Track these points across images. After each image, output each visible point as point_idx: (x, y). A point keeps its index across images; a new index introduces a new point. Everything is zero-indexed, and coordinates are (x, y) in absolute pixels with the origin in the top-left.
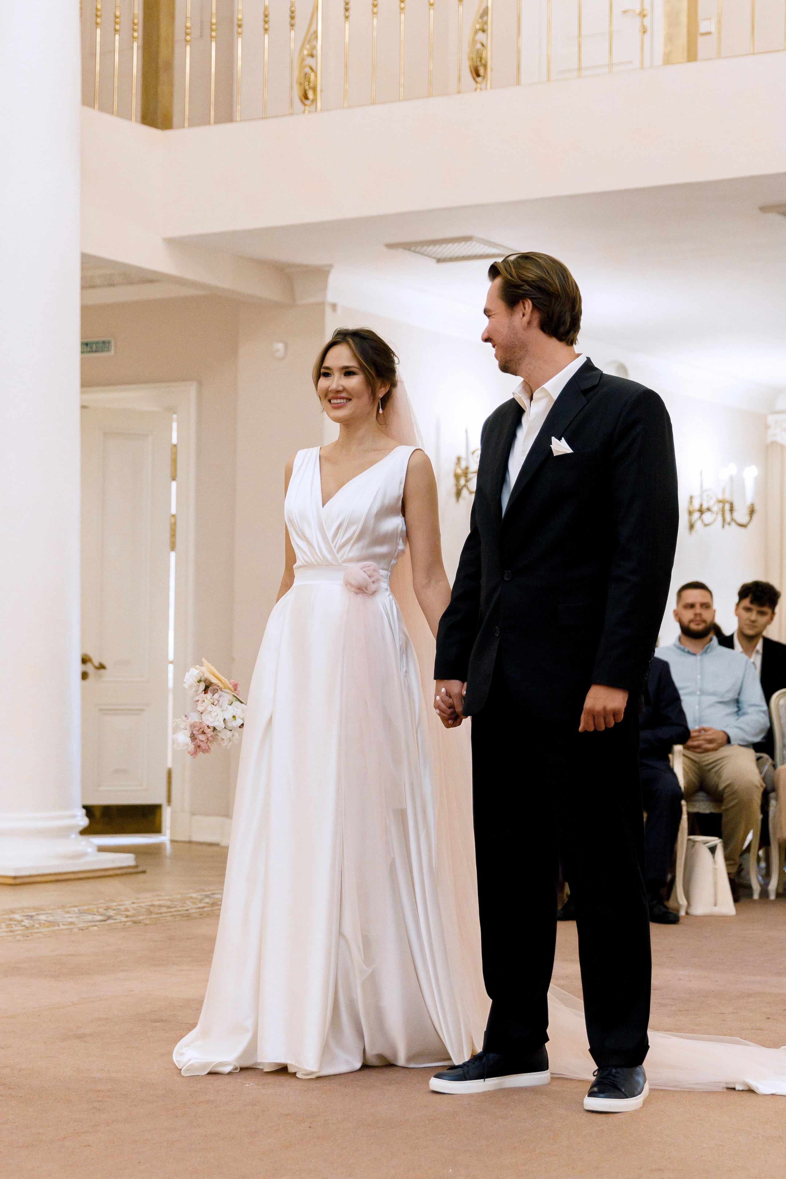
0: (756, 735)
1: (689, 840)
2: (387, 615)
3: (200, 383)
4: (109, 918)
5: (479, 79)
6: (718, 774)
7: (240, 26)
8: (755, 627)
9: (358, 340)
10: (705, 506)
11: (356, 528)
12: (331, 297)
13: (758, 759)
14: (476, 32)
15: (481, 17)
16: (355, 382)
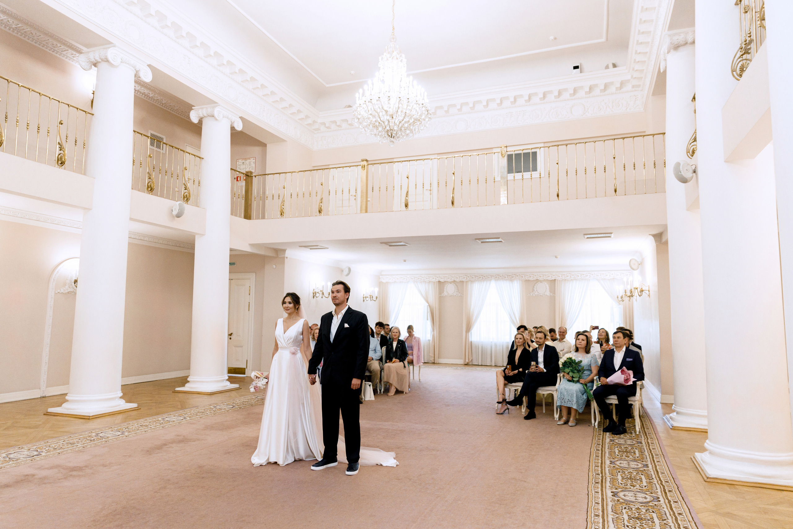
0: (379, 357)
1: (365, 383)
2: (299, 358)
3: (256, 273)
4: (234, 406)
5: (320, 213)
6: (371, 367)
7: (267, 198)
8: (379, 332)
9: (292, 296)
10: (367, 296)
11: (292, 340)
12: (286, 256)
13: (379, 363)
14: (320, 203)
15: (321, 200)
16: (292, 305)
